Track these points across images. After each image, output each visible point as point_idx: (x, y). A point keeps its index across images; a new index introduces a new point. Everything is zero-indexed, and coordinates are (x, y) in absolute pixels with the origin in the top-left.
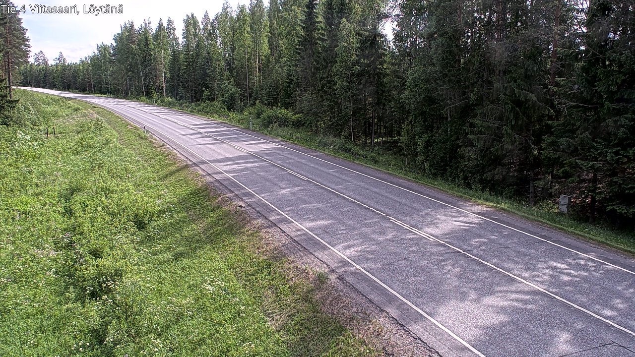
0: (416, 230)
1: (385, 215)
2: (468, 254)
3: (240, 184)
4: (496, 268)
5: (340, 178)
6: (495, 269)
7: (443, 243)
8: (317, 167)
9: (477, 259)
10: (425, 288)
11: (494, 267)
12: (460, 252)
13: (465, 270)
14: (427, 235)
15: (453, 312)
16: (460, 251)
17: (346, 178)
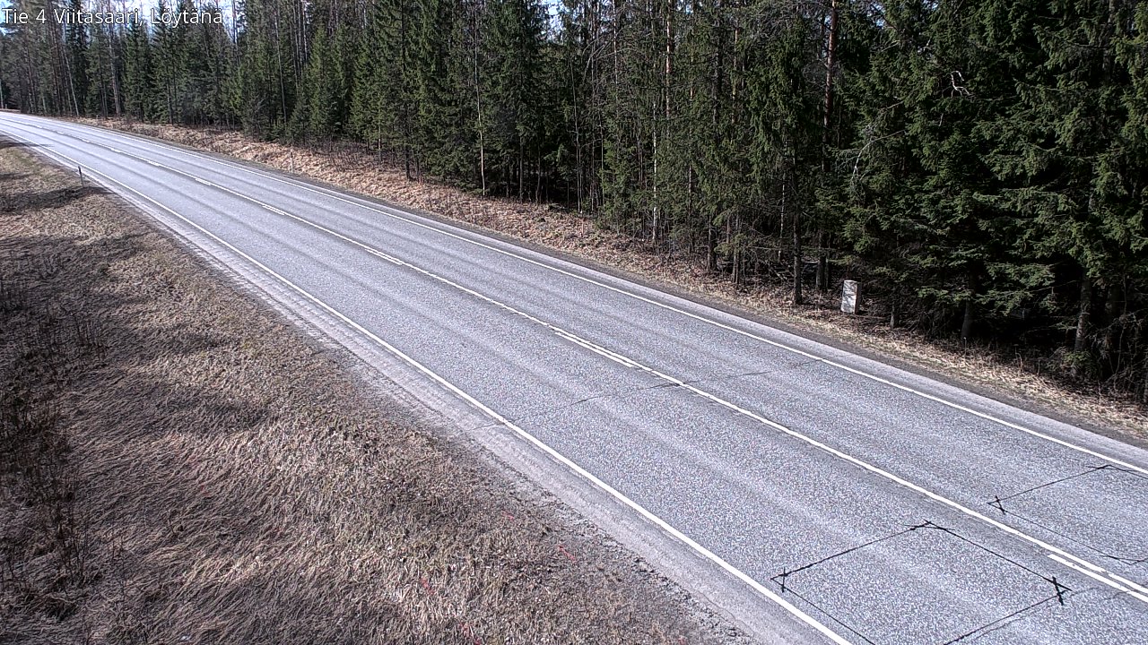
0: (602, 349)
1: (545, 324)
2: (691, 388)
3: (276, 275)
4: (740, 410)
5: (463, 260)
6: (738, 411)
7: (649, 370)
8: (419, 240)
9: (707, 395)
10: (620, 451)
11: (736, 408)
12: (678, 385)
13: (687, 415)
14: (621, 357)
15: (667, 489)
16: (681, 383)
17: (474, 260)
